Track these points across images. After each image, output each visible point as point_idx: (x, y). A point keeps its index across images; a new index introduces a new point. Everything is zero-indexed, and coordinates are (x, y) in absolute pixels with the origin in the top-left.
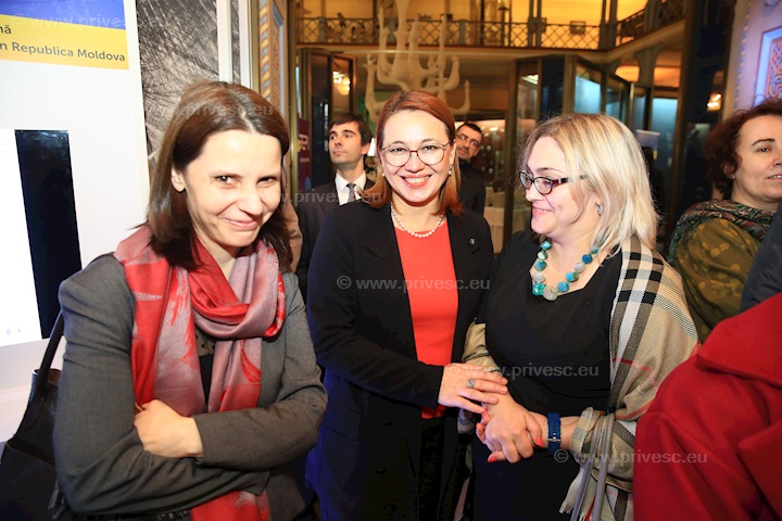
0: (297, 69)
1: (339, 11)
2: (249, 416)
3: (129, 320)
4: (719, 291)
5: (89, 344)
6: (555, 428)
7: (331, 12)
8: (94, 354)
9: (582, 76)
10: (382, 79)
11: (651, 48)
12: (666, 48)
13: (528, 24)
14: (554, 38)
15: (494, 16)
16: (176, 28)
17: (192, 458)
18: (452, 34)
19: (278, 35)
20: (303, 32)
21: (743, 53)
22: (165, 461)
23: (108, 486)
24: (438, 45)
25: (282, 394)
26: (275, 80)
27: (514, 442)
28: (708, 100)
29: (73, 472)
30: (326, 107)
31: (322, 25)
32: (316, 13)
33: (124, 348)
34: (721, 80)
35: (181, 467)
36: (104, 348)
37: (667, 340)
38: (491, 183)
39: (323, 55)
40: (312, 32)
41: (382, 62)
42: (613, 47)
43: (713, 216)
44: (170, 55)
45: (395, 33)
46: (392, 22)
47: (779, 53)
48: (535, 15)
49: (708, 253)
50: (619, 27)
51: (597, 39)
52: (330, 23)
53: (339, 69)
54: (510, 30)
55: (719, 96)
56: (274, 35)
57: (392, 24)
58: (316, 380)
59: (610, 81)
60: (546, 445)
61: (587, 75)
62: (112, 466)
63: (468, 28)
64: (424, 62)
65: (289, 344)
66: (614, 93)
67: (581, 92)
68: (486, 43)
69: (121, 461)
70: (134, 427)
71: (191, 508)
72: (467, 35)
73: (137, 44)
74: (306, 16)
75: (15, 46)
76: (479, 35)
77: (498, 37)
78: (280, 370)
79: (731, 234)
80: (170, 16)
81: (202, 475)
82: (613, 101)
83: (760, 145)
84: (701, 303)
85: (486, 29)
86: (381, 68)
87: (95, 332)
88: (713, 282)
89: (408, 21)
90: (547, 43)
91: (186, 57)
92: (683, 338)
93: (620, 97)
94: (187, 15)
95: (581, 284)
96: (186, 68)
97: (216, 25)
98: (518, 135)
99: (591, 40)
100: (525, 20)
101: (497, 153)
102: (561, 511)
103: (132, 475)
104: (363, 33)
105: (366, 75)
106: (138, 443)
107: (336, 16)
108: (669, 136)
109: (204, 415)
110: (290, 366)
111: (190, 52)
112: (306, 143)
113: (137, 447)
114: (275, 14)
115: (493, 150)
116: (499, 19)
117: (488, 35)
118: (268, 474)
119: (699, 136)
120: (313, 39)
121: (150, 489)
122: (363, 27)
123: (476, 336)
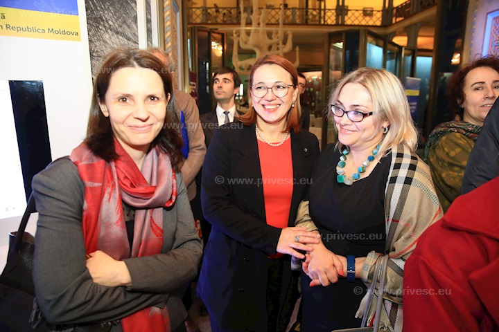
0: (189, 40)
1: (215, 2)
2: (157, 259)
3: (81, 200)
4: (454, 178)
5: (56, 215)
6: (351, 264)
7: (210, 3)
8: (60, 222)
9: (371, 43)
10: (243, 46)
11: (415, 24)
12: (425, 24)
13: (336, 10)
14: (353, 18)
15: (314, 5)
16: (111, 14)
17: (124, 286)
18: (287, 17)
19: (176, 19)
20: (192, 16)
21: (474, 27)
22: (108, 289)
23: (72, 305)
24: (278, 24)
25: (176, 244)
26: (174, 47)
27: (326, 273)
28: (451, 57)
29: (49, 297)
30: (207, 64)
31: (204, 12)
32: (200, 4)
33: (78, 217)
34: (460, 44)
35: (117, 292)
36: (66, 218)
37: (420, 207)
38: (313, 112)
39: (205, 31)
40: (197, 16)
41: (243, 35)
42: (391, 24)
43: (451, 131)
44: (107, 31)
45: (251, 17)
46: (249, 10)
47: (497, 27)
48: (341, 4)
49: (448, 154)
50: (394, 11)
51: (380, 19)
52: (209, 11)
53: (215, 40)
54: (325, 13)
55: (459, 55)
56: (173, 18)
57: (249, 11)
58: (196, 236)
59: (389, 46)
60: (346, 275)
61: (374, 42)
62: (74, 293)
63: (298, 13)
64: (269, 35)
65: (179, 213)
66: (392, 54)
67: (370, 53)
68: (309, 22)
69: (80, 290)
70: (86, 268)
71: (121, 319)
72: (297, 17)
73: (86, 25)
74: (194, 6)
75: (8, 27)
76: (305, 17)
77: (317, 18)
78: (174, 229)
79: (462, 142)
80: (107, 7)
81: (130, 296)
82: (391, 59)
83: (476, 86)
84: (444, 186)
85: (309, 13)
86: (242, 39)
87: (60, 208)
88: (451, 172)
89: (259, 8)
90: (348, 22)
91: (117, 33)
92: (430, 206)
93: (395, 56)
94: (118, 6)
95: (367, 174)
96: (117, 40)
97: (136, 12)
98: (330, 81)
99: (376, 20)
100: (334, 8)
101: (317, 92)
102: (356, 317)
103: (88, 298)
104: (230, 17)
105: (233, 44)
106: (89, 278)
107: (213, 6)
108: (427, 81)
109: (130, 259)
110: (180, 227)
111: (120, 30)
112: (195, 87)
113: (89, 281)
114: (174, 5)
115: (314, 91)
116: (317, 7)
117: (310, 17)
118: (168, 295)
119: (446, 81)
120: (198, 21)
121: (99, 307)
122: (231, 13)
123: (304, 209)
